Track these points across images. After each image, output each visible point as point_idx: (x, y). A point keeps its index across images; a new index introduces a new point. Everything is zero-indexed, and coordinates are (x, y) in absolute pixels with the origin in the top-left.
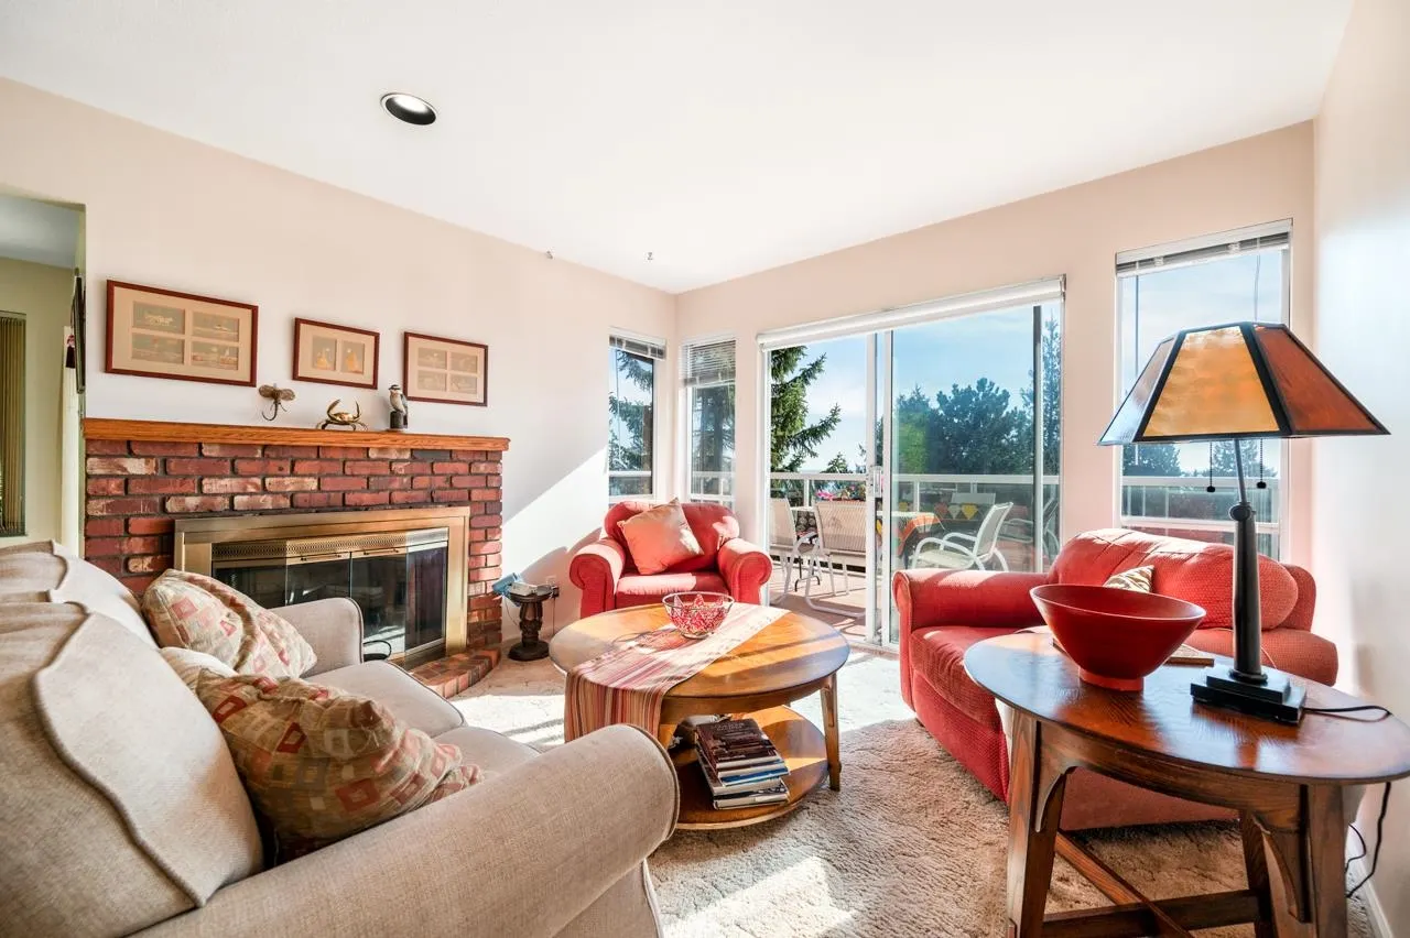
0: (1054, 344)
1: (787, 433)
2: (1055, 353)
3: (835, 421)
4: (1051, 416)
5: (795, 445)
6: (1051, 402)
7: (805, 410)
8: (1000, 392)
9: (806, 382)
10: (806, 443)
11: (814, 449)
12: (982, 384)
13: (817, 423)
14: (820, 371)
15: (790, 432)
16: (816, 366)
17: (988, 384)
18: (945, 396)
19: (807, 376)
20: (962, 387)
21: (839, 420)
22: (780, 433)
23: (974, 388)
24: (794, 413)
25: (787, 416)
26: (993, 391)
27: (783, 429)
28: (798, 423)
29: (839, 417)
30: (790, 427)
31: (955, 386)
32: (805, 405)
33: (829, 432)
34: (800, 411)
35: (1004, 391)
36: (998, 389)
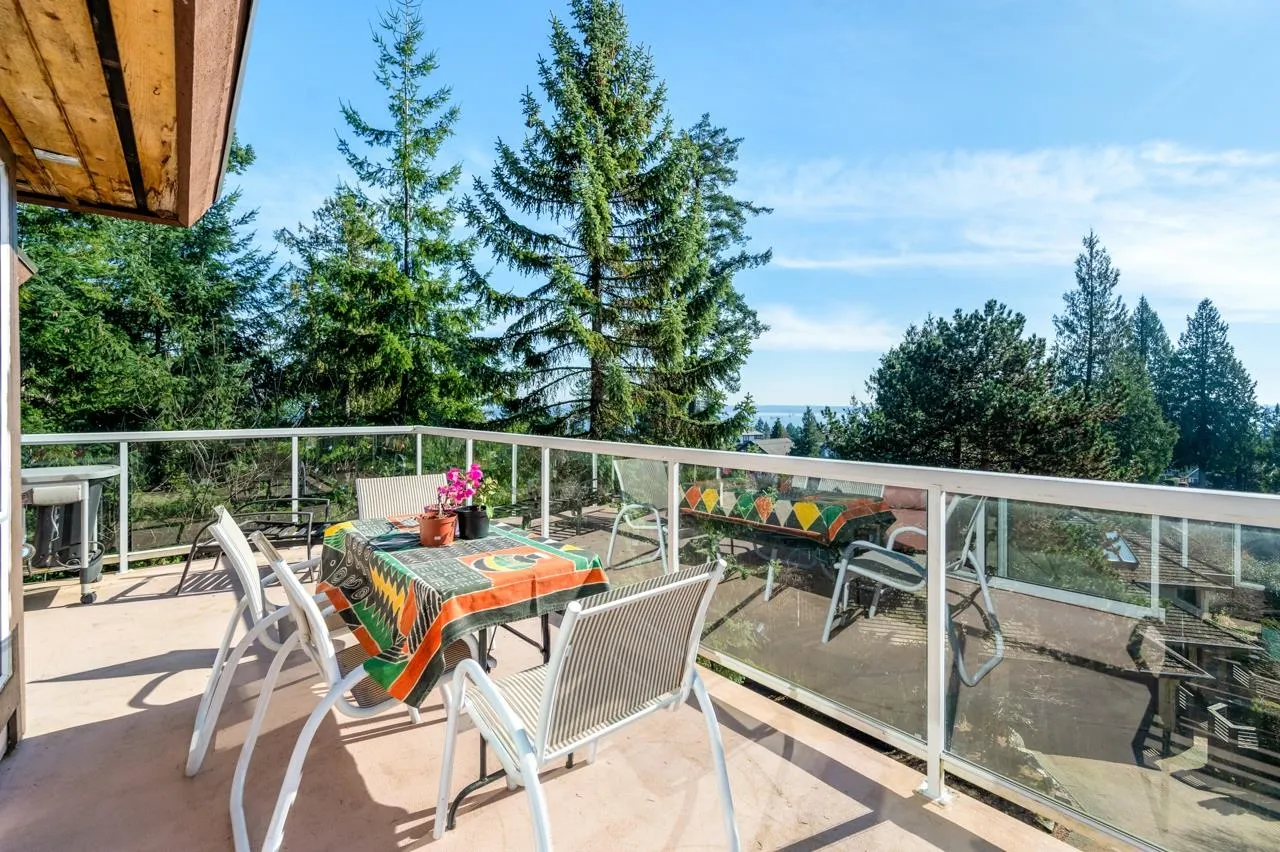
0: (1094, 264)
2: (1095, 274)
4: (1091, 345)
6: (1091, 329)
8: (1013, 316)
12: (990, 307)
17: (998, 306)
18: (946, 323)
20: (967, 312)
23: (982, 313)
26: (1005, 316)
31: (958, 311)
35: (1018, 315)
36: (1010, 312)
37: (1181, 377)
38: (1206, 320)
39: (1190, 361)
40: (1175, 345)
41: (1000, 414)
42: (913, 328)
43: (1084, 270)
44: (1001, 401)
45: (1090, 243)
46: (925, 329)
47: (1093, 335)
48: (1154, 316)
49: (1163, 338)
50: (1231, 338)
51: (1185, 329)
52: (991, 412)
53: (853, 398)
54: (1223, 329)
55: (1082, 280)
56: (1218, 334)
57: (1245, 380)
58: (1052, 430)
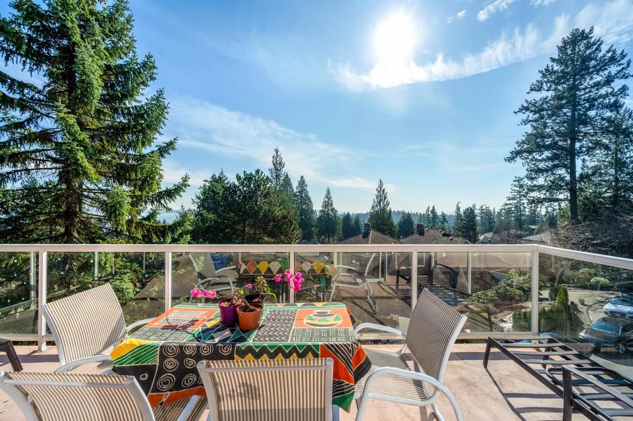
0: (278, 159)
1: (144, 193)
2: (278, 163)
3: (185, 186)
5: (152, 202)
6: (277, 183)
7: (161, 177)
9: (162, 156)
10: (163, 201)
11: (170, 205)
12: (257, 171)
13: (171, 187)
14: (173, 149)
15: (148, 193)
16: (170, 145)
17: (260, 172)
18: (240, 176)
19: (163, 151)
20: (248, 172)
21: (189, 185)
22: (138, 193)
23: (254, 173)
24: (152, 178)
25: (144, 181)
26: (262, 176)
27: (141, 190)
28: (155, 187)
29: (188, 183)
30: (147, 189)
31: (245, 171)
32: (161, 172)
33: (181, 193)
34: (157, 177)
36: (265, 175)
37: (297, 200)
38: (302, 183)
39: (298, 195)
40: (295, 190)
41: (265, 215)
42: (214, 175)
43: (275, 161)
44: (265, 210)
45: (277, 151)
46: (220, 176)
47: (277, 185)
48: (290, 179)
49: (292, 187)
50: (308, 189)
51: (297, 185)
52: (261, 214)
53: (182, 206)
54: (306, 186)
55: (274, 164)
56: (305, 187)
57: (311, 202)
58: (279, 221)
